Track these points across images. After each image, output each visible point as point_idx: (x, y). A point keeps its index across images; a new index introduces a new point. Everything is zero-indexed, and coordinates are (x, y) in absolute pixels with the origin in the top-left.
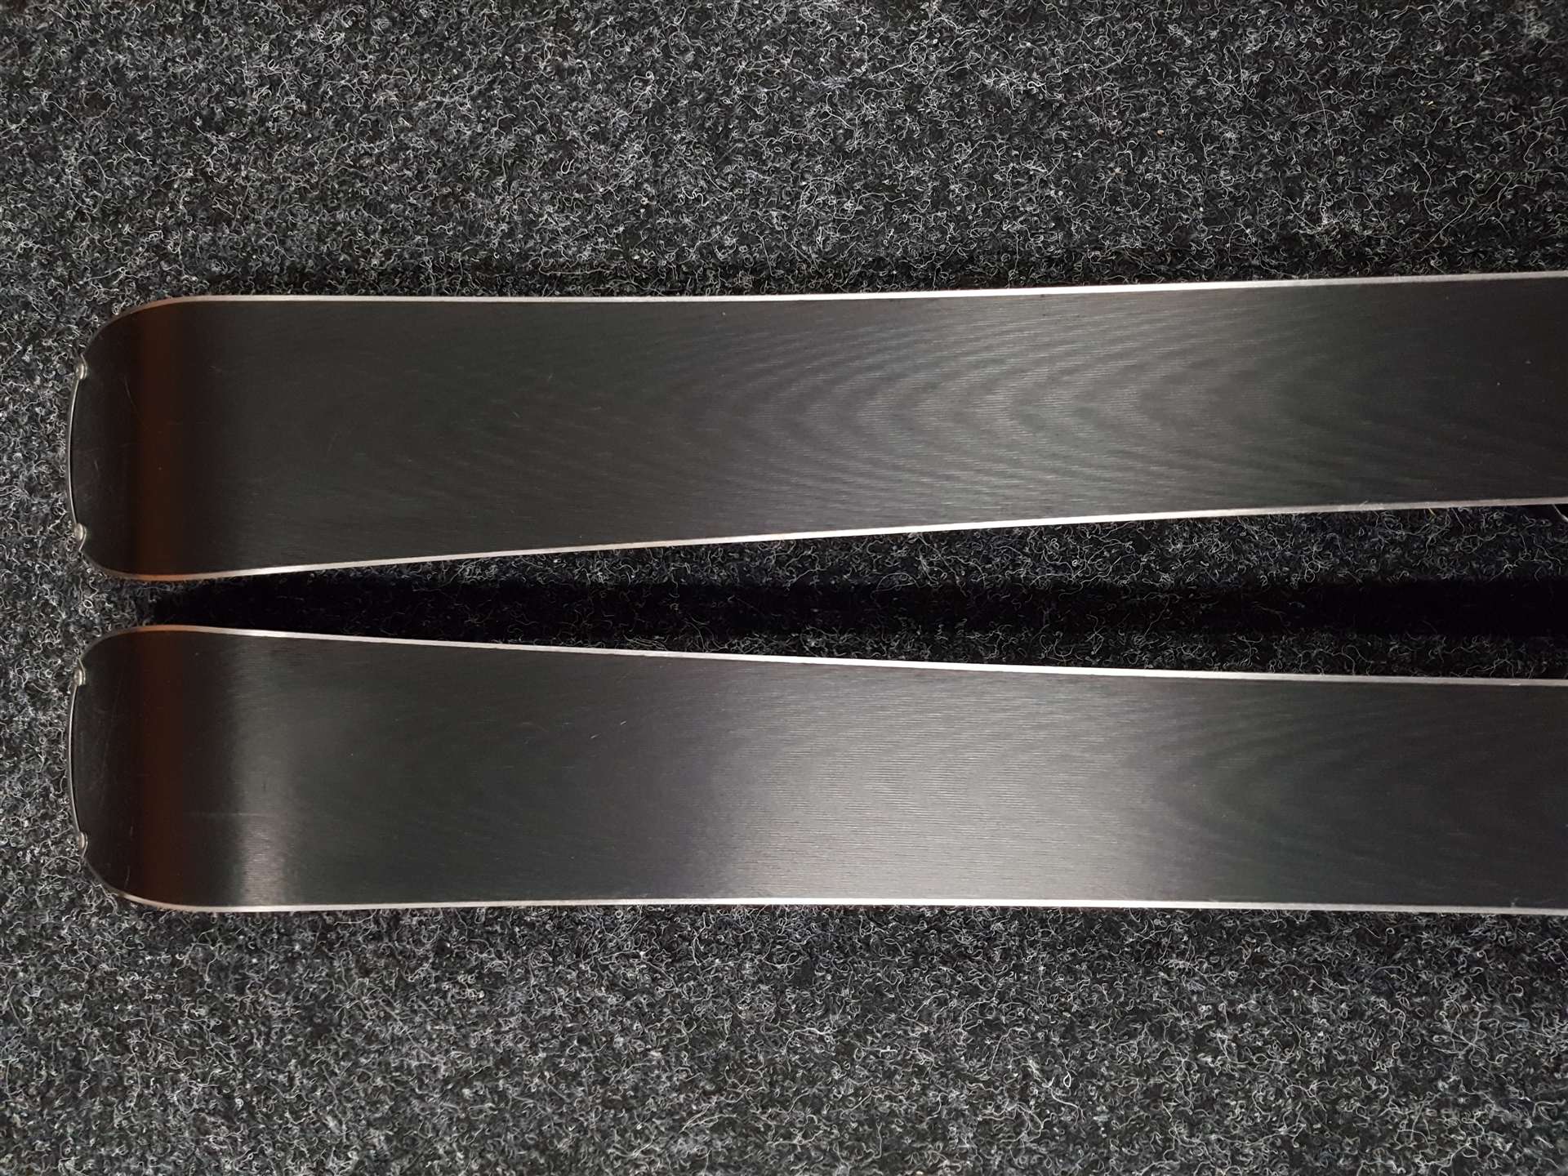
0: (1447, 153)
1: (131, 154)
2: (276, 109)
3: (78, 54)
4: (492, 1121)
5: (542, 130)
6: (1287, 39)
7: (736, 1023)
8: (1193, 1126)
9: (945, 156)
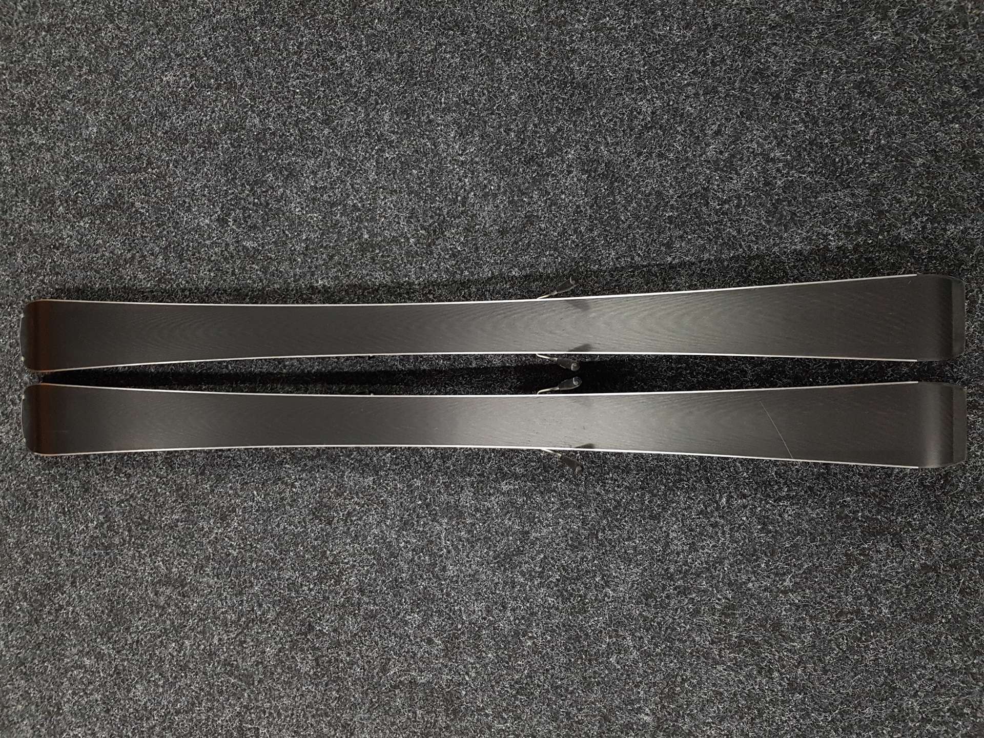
0: (347, 265)
1: (35, 254)
2: (72, 244)
3: (20, 226)
4: (129, 512)
5: (138, 252)
6: (312, 236)
7: (187, 485)
8: (291, 506)
9: (234, 262)
